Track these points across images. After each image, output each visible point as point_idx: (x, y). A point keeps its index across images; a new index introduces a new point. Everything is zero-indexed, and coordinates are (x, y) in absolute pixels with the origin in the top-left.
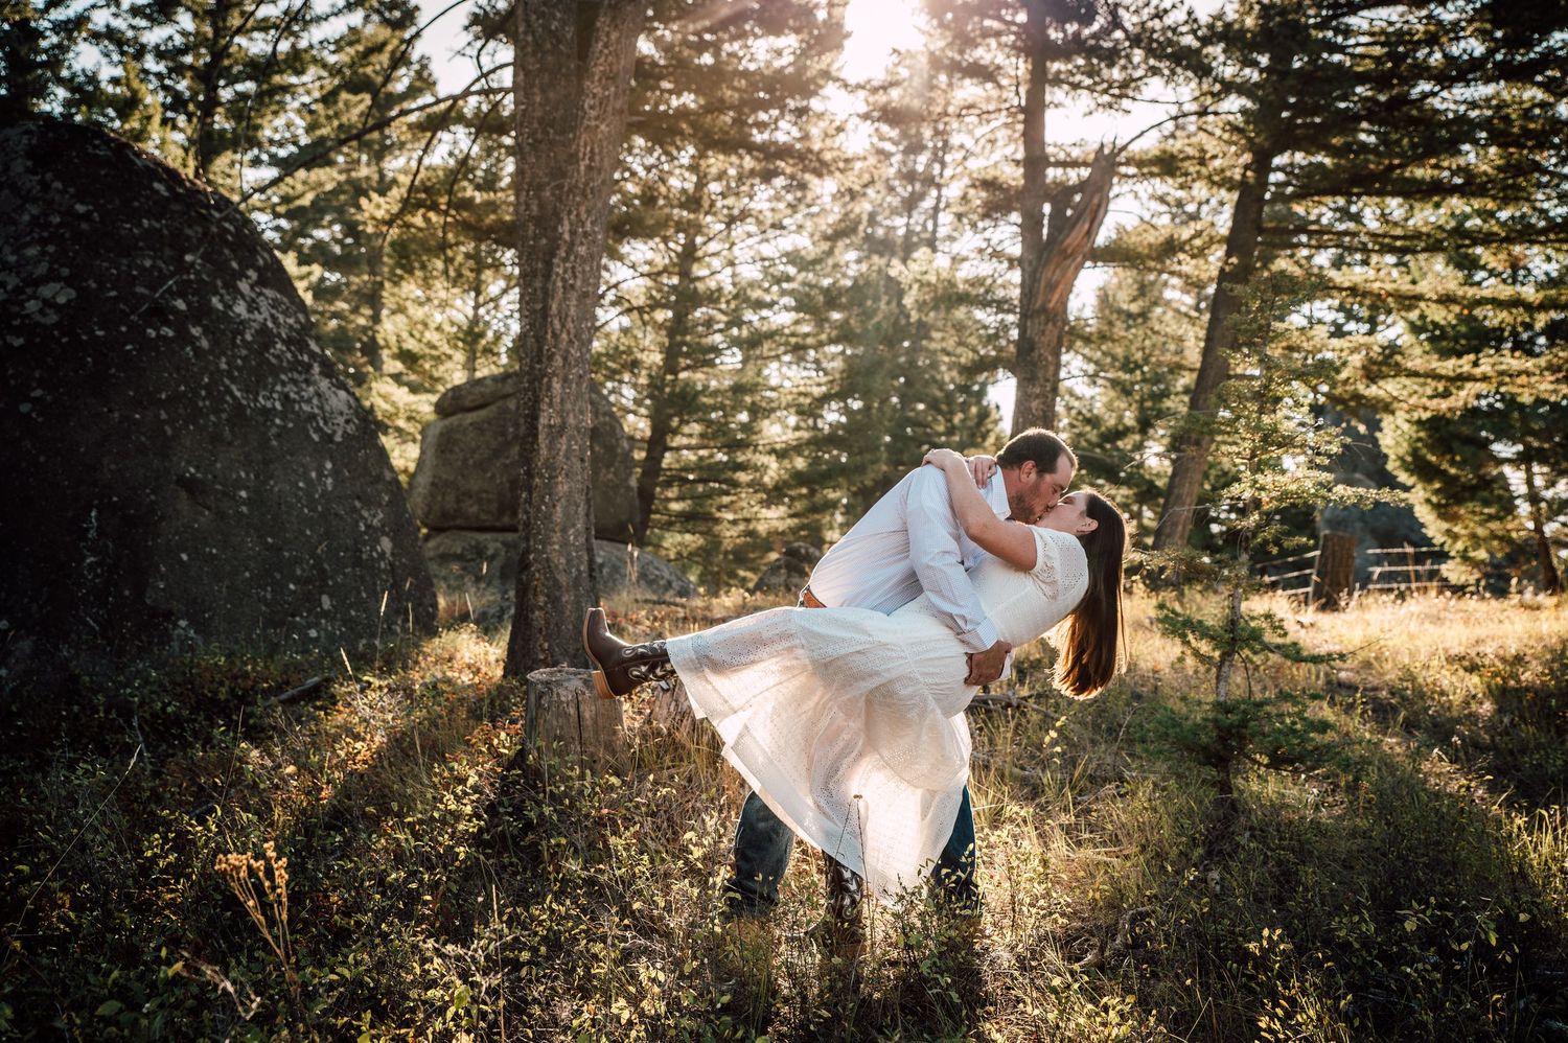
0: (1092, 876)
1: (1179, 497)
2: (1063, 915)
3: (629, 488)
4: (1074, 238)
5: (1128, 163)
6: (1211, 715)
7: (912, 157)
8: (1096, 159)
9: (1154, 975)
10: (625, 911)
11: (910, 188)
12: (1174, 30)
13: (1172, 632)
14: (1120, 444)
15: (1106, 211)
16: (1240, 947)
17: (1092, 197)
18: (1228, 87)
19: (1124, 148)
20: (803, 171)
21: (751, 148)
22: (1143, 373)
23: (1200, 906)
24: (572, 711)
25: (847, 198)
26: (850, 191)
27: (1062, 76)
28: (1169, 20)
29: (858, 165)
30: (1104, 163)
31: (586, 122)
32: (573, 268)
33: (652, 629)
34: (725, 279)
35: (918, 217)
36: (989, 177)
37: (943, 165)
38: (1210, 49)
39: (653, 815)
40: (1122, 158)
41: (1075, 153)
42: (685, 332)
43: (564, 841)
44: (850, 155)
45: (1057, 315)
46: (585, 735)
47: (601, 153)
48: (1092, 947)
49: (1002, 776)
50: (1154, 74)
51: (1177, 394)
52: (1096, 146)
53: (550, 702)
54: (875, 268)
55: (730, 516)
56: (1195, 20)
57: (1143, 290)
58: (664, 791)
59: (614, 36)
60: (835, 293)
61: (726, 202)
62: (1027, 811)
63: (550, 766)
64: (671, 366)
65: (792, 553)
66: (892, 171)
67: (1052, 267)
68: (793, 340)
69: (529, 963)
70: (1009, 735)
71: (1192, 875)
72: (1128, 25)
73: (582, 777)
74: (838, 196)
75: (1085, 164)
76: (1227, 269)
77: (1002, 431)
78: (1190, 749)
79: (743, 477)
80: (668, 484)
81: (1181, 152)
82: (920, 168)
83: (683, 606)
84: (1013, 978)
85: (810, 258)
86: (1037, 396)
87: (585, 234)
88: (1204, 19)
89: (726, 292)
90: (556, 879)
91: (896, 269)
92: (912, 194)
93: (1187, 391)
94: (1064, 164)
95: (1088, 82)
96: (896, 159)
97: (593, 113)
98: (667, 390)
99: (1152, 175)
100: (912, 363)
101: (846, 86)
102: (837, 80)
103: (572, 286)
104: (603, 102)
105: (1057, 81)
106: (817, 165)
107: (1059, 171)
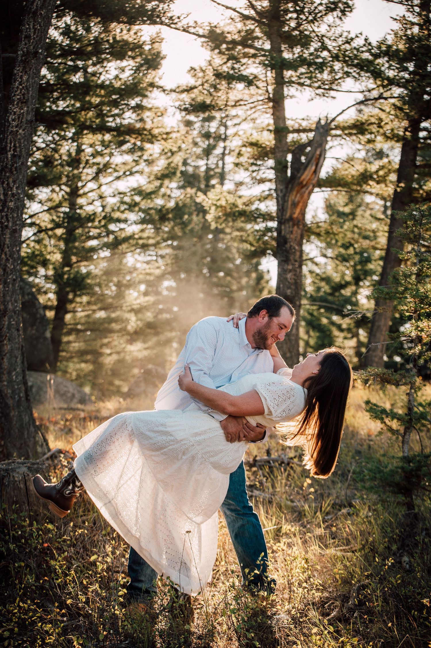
0: (334, 565)
1: (379, 327)
2: (318, 590)
3: (45, 339)
4: (306, 175)
5: (337, 128)
6: (400, 464)
7: (207, 124)
8: (317, 128)
9: (371, 621)
10: (62, 605)
11: (207, 143)
12: (358, 50)
13: (375, 417)
14: (343, 292)
15: (325, 158)
16: (419, 601)
17: (316, 150)
18: (392, 82)
19: (333, 120)
20: (142, 141)
21: (109, 130)
22: (355, 248)
23: (396, 580)
24: (22, 486)
25: (169, 154)
26: (171, 151)
27: (293, 79)
28: (354, 44)
29: (174, 135)
30: (321, 130)
31: (10, 129)
32: (7, 215)
33: (65, 426)
34: (97, 207)
35: (212, 160)
36: (254, 141)
37: (226, 127)
38: (379, 61)
39: (74, 546)
40: (333, 125)
41: (304, 124)
42: (75, 240)
43: (23, 564)
44: (168, 130)
45: (300, 221)
46: (31, 500)
47: (20, 146)
48: (335, 607)
49: (280, 508)
50: (348, 76)
51: (375, 260)
52: (316, 120)
53: (9, 482)
54: (188, 196)
55: (108, 351)
56: (370, 44)
57: (351, 200)
58: (80, 531)
59: (25, 78)
60: (164, 212)
61: (95, 160)
62: (295, 528)
63: (11, 519)
64: (66, 262)
65: (148, 373)
66: (195, 133)
67: (294, 193)
68: (141, 242)
69: (9, 638)
70: (284, 481)
71: (390, 562)
72: (330, 48)
73: (31, 525)
74: (163, 152)
75: (310, 130)
76: (399, 190)
77: (272, 287)
78: (390, 485)
79: (114, 326)
80: (69, 333)
81: (367, 121)
82: (212, 130)
83: (83, 411)
84: (291, 629)
85: (148, 191)
86: (290, 271)
87: (13, 195)
88: (374, 44)
89: (98, 215)
90: (20, 588)
91: (200, 198)
92: (209, 145)
93: (381, 258)
94: (298, 131)
95: (308, 82)
96: (197, 125)
97: (15, 123)
98: (66, 276)
99: (350, 134)
100: (215, 249)
101: (164, 91)
102: (158, 87)
103: (7, 226)
104: (20, 116)
105: (291, 82)
106: (150, 137)
107: (295, 135)
